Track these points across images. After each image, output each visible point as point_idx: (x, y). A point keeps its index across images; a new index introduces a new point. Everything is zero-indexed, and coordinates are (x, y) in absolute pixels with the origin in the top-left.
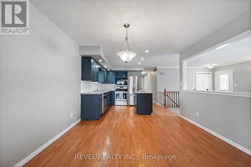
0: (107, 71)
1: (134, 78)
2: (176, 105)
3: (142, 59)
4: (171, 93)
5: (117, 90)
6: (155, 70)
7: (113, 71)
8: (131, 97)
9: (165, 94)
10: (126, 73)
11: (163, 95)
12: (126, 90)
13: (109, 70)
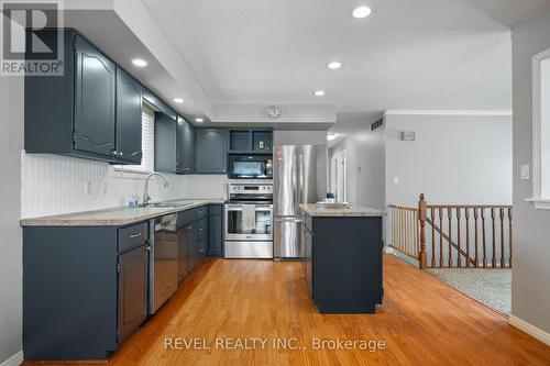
0: (195, 128)
1: (298, 152)
2: (463, 259)
3: (335, 65)
4: (445, 211)
5: (236, 199)
6: (378, 123)
7: (219, 128)
8: (287, 223)
9: (420, 213)
10: (266, 132)
11: (412, 217)
12: (270, 199)
13: (199, 120)
